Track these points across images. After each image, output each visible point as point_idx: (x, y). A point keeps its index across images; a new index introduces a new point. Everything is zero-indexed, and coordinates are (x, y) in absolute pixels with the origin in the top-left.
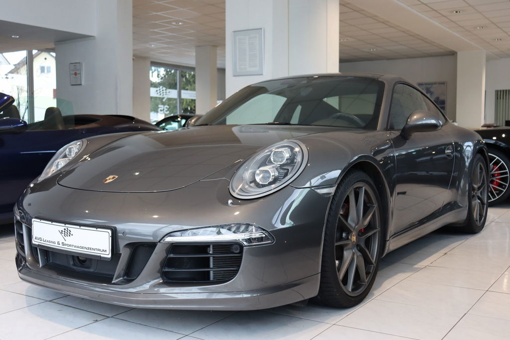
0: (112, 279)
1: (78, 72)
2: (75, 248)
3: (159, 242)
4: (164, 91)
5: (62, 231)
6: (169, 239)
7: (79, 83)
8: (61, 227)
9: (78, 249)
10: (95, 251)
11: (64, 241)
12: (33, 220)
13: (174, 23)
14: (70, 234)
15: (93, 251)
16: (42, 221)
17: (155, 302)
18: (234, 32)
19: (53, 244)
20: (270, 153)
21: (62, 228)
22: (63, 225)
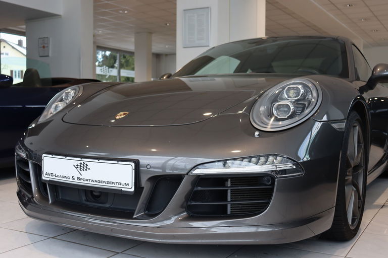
0: (133, 214)
1: (46, 46)
2: (93, 183)
3: (187, 174)
4: (107, 70)
5: (77, 165)
6: (197, 171)
7: (47, 55)
8: (77, 161)
9: (96, 183)
10: (116, 185)
11: (79, 176)
12: (44, 155)
13: (121, 12)
14: (87, 168)
15: (113, 185)
16: (54, 156)
17: (174, 237)
18: (185, 10)
19: (67, 179)
20: (281, 90)
21: (78, 163)
22: (80, 159)
